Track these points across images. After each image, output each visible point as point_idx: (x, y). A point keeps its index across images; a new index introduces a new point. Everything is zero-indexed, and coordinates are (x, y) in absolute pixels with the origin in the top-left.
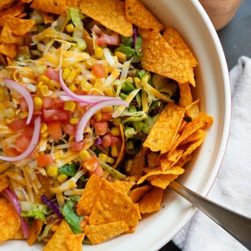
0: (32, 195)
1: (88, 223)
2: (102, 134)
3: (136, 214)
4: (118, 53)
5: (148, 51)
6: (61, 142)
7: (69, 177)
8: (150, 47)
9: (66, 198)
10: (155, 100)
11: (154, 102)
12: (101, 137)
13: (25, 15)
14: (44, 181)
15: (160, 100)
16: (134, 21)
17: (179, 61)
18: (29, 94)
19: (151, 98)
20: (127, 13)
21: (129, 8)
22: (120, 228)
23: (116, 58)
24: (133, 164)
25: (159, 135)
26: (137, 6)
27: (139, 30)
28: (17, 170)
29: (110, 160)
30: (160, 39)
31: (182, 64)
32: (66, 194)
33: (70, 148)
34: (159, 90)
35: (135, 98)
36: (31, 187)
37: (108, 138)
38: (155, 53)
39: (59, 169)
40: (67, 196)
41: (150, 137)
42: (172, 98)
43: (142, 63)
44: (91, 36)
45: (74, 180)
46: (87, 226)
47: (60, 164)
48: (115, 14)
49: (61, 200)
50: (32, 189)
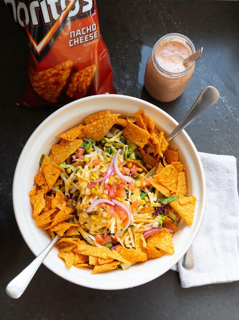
0: (150, 221)
1: (175, 193)
2: (130, 171)
3: (177, 164)
4: (89, 151)
5: (93, 135)
6: (128, 194)
7: (147, 196)
8: (91, 133)
9: (158, 201)
10: (119, 139)
11: (120, 140)
12: (130, 173)
13: (53, 195)
14: (145, 211)
15: (120, 136)
16: (75, 138)
17: (105, 119)
18: (98, 200)
19: (118, 140)
20: (69, 140)
21: (68, 138)
22: (182, 176)
23: (91, 152)
24: (149, 164)
25: (139, 139)
26: (67, 133)
27: (79, 137)
28: (135, 225)
29: (144, 173)
30: (89, 126)
31: (107, 118)
32: (156, 201)
33: (132, 190)
34: (114, 136)
35: (116, 149)
36: (146, 220)
37: (132, 170)
38: (96, 131)
39: (141, 199)
40: (157, 201)
41: (139, 144)
42: (121, 131)
43: (97, 141)
44: (77, 161)
45: (150, 194)
46: (176, 194)
47: (139, 198)
48: (67, 147)
49: (158, 205)
50: (147, 219)
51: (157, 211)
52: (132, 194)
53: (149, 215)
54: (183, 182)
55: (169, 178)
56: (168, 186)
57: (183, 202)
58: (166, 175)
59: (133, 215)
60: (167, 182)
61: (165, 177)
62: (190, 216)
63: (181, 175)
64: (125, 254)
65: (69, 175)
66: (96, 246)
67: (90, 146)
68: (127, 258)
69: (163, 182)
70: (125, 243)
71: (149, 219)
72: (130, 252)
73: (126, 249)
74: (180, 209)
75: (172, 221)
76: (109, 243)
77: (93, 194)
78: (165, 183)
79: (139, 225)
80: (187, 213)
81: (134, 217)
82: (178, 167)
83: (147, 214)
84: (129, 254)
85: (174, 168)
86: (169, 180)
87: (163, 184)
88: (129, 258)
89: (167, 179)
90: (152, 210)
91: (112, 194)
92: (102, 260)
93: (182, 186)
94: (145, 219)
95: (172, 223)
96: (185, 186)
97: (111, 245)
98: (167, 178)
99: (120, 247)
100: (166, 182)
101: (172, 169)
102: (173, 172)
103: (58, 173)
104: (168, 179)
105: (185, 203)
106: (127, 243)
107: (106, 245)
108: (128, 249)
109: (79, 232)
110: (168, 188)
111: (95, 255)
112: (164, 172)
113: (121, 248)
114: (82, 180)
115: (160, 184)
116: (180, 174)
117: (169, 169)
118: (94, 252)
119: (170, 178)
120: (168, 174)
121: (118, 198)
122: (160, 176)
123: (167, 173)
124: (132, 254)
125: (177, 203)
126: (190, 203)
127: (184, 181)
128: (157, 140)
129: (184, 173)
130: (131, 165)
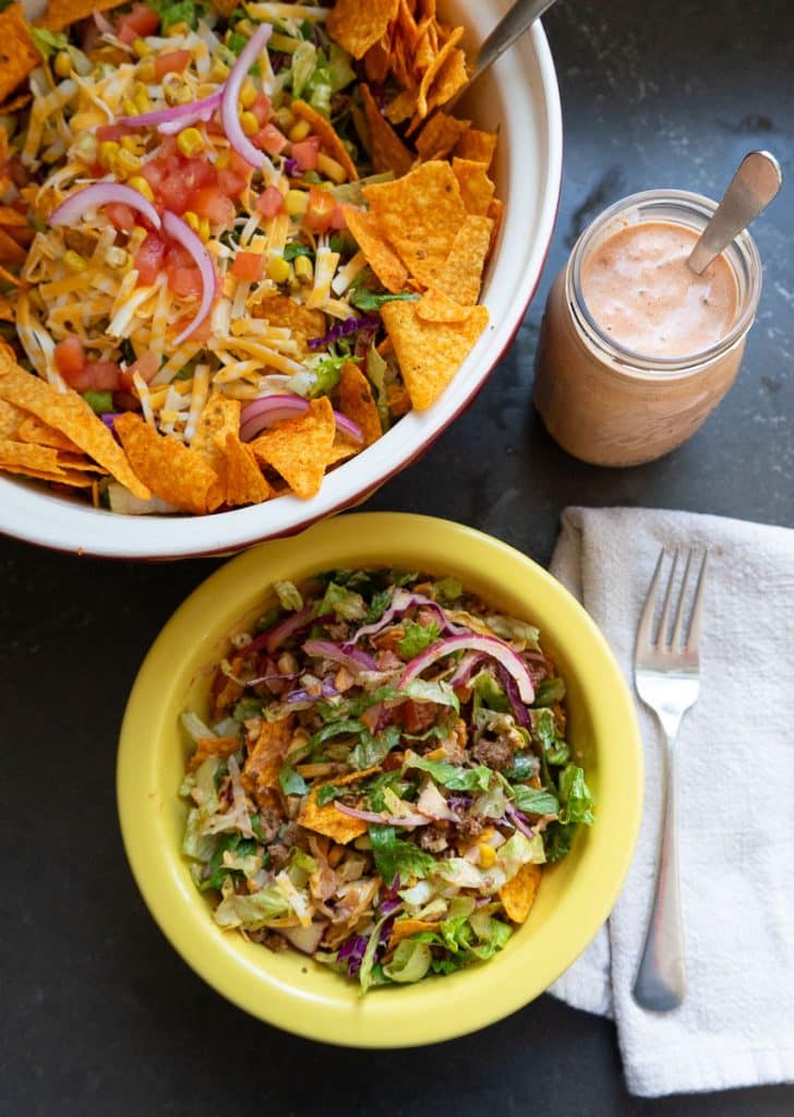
0: (290, 363)
2: (284, 147)
4: (172, 29)
7: (313, 259)
9: (347, 298)
12: (287, 155)
14: (281, 315)
22: (476, 233)
23: (176, 35)
28: (225, 358)
32: (339, 292)
33: (265, 219)
36: (276, 353)
37: (299, 150)
40: (344, 294)
42: (322, 6)
45: (326, 253)
46: (427, 293)
47: (278, 253)
49: (341, 310)
50: (281, 353)
51: (331, 334)
52: (258, 232)
53: (293, 337)
54: (471, 258)
55: (424, 220)
56: (410, 255)
57: (433, 312)
58: (414, 205)
59: (230, 311)
60: (409, 237)
61: (410, 210)
62: (433, 373)
63: (475, 228)
64: (141, 451)
65: (59, 79)
66: (45, 379)
67: (185, 17)
68: (141, 465)
69: (395, 228)
70: (163, 414)
71: (291, 356)
72: (160, 447)
73: (155, 432)
74: (410, 337)
75: (369, 388)
76: (101, 391)
77: (103, 164)
78: (403, 238)
79: (244, 368)
80: (430, 362)
81: (232, 321)
82: (473, 185)
83: (287, 332)
84: (155, 453)
85: (456, 183)
86: (420, 231)
87: (393, 237)
88: (147, 472)
89: (414, 224)
90: (313, 326)
91: (173, 186)
92: (38, 430)
93: (462, 271)
94: (272, 347)
95: (366, 399)
96: (476, 280)
97: (105, 401)
98: (416, 220)
99: (135, 418)
100: (406, 234)
101: (449, 188)
102: (447, 203)
103: (18, 54)
104: (421, 225)
105: (438, 318)
106: (170, 416)
107: (87, 395)
108: (160, 436)
109: (14, 314)
110: (405, 259)
111: (21, 402)
112: (413, 188)
113: (136, 426)
114: (91, 106)
115: (382, 235)
116: (474, 220)
117: (433, 183)
118: (24, 394)
119: (430, 226)
120: (423, 201)
121: (193, 217)
122: (391, 200)
123: (423, 195)
124: (164, 458)
125: (409, 311)
126: (457, 325)
127: (479, 255)
128: (430, 51)
129: (490, 222)
130: (302, 129)
